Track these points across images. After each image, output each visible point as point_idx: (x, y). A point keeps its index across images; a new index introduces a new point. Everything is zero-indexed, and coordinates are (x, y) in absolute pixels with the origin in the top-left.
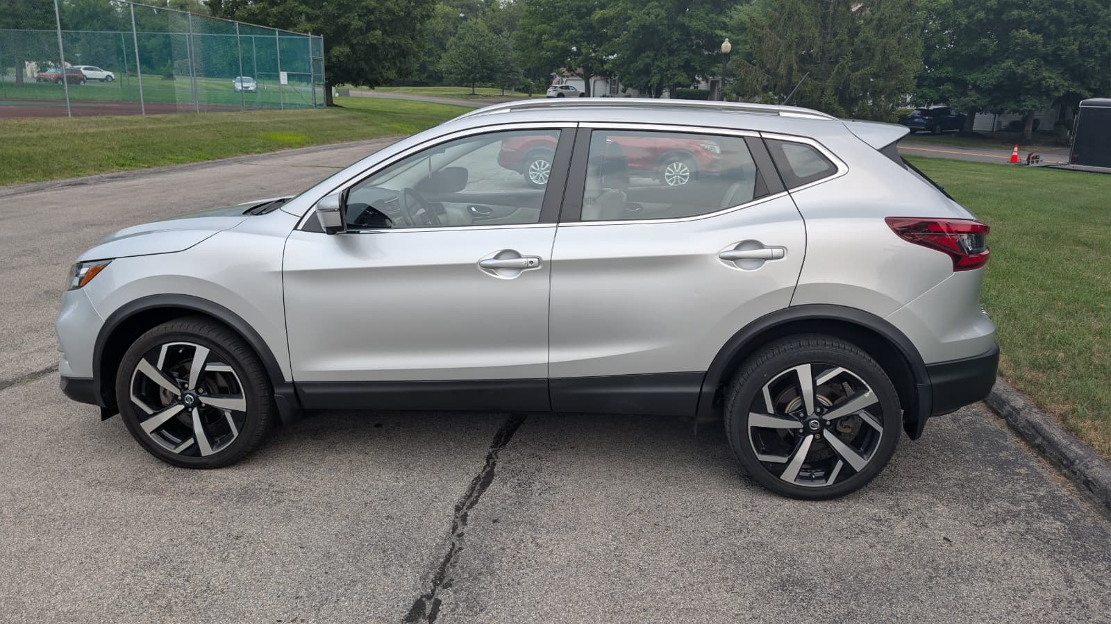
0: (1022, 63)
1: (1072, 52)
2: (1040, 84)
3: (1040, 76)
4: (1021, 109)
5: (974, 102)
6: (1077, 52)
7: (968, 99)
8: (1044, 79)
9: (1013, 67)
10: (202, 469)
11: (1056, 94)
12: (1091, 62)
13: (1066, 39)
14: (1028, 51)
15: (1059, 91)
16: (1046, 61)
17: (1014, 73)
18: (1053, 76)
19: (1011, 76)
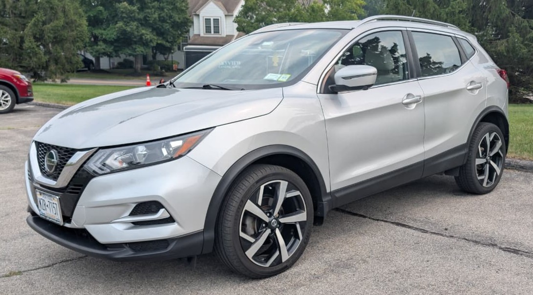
0: (128, 24)
1: (155, 19)
2: (141, 38)
3: (141, 33)
4: (135, 54)
5: (104, 49)
6: (157, 18)
7: (99, 47)
8: (143, 34)
9: (124, 26)
10: (277, 274)
11: (152, 44)
12: (167, 26)
13: (150, 11)
14: (131, 18)
15: (153, 43)
16: (142, 24)
17: (125, 30)
18: (148, 33)
19: (124, 32)
